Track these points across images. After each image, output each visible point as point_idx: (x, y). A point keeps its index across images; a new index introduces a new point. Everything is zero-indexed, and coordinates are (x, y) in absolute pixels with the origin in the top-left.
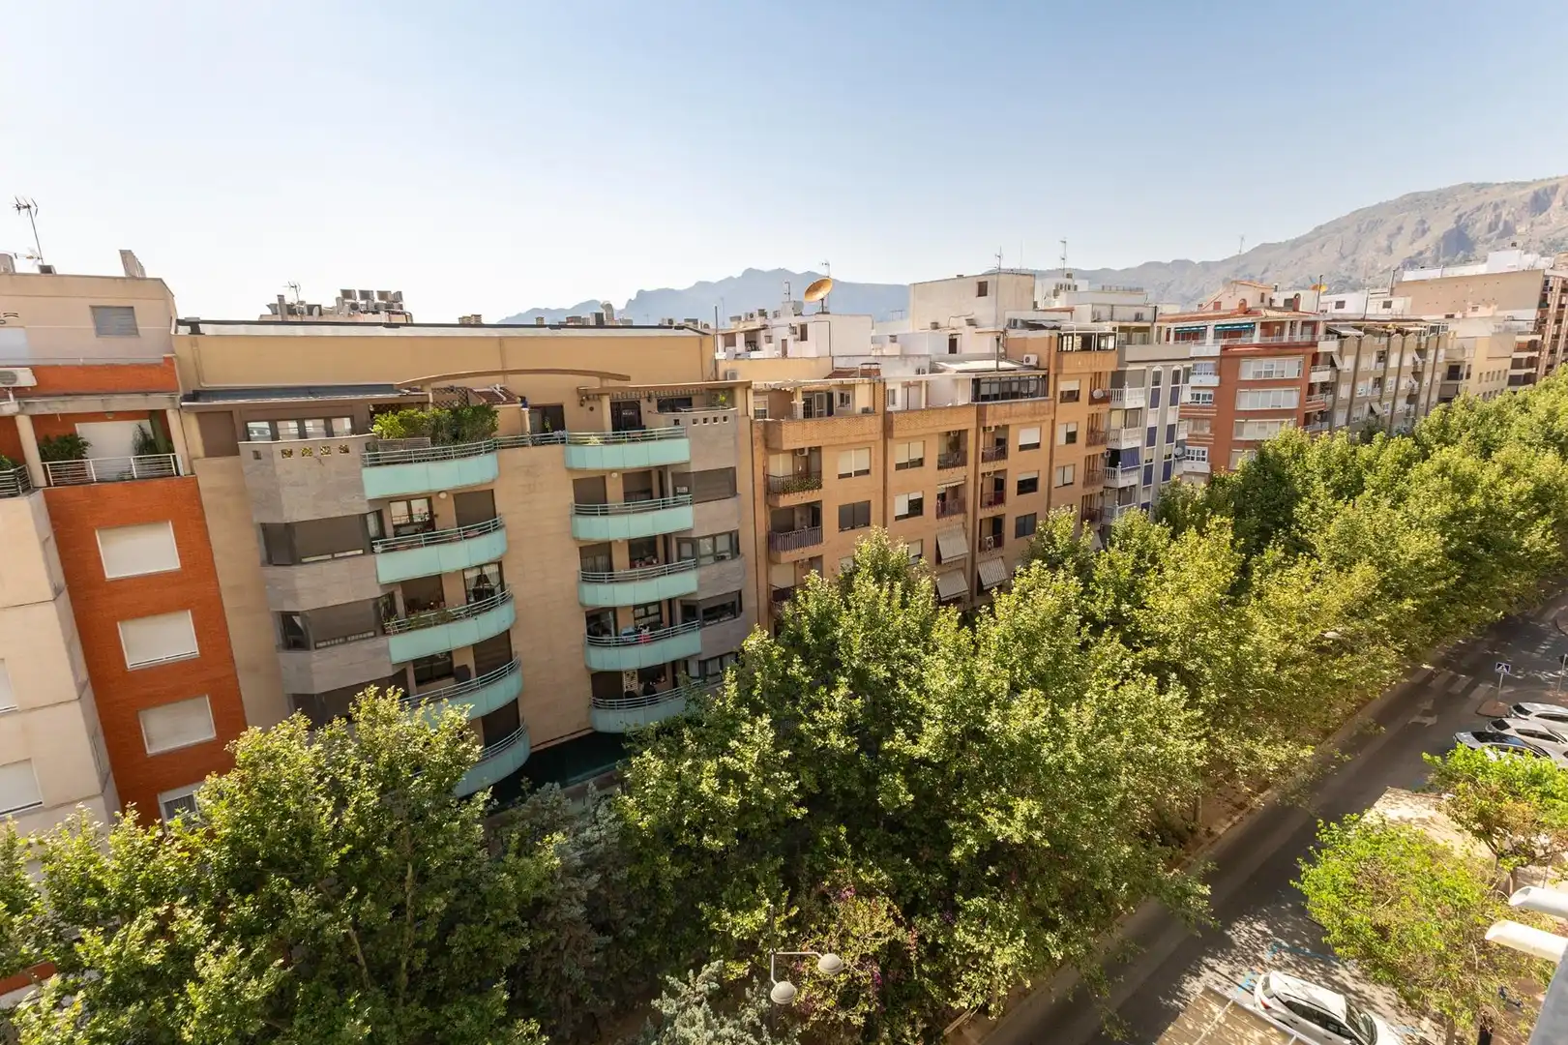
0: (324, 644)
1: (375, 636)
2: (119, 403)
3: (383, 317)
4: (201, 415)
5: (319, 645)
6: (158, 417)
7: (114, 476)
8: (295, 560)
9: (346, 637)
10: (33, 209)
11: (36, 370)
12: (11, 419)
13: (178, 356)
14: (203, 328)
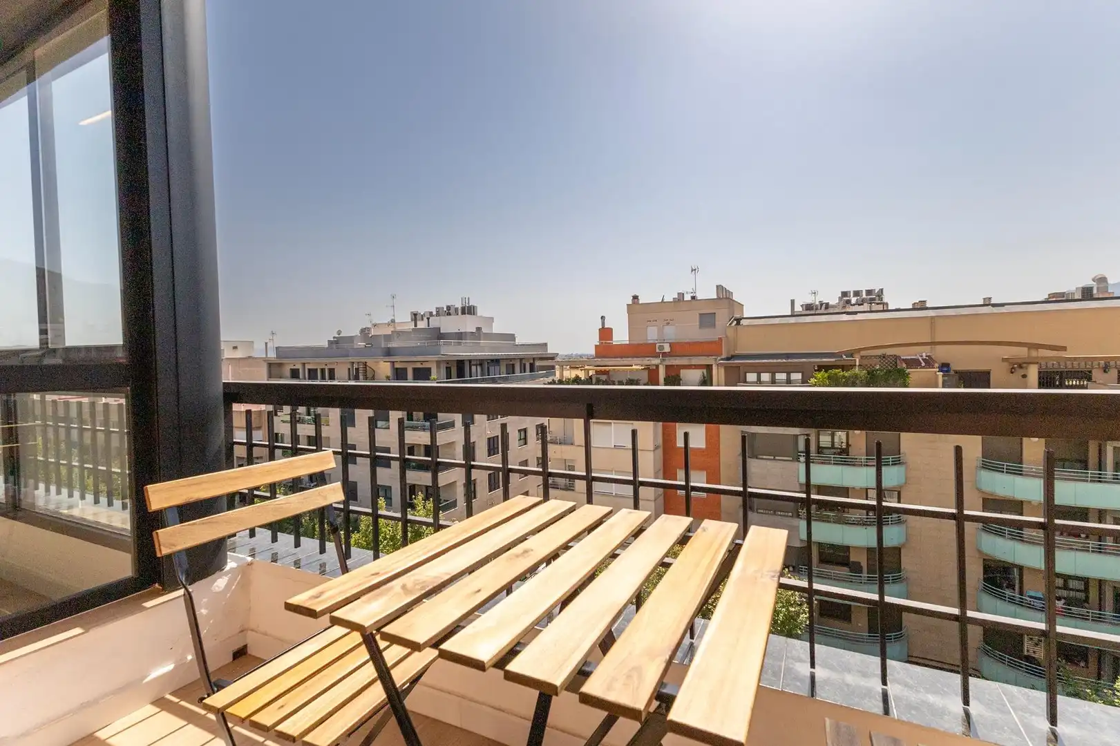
0: (762, 511)
1: (792, 517)
2: (695, 361)
3: (866, 307)
4: (727, 368)
5: (760, 511)
6: (709, 367)
9: (775, 512)
10: (696, 271)
11: (671, 345)
12: (657, 366)
13: (727, 337)
14: (743, 322)
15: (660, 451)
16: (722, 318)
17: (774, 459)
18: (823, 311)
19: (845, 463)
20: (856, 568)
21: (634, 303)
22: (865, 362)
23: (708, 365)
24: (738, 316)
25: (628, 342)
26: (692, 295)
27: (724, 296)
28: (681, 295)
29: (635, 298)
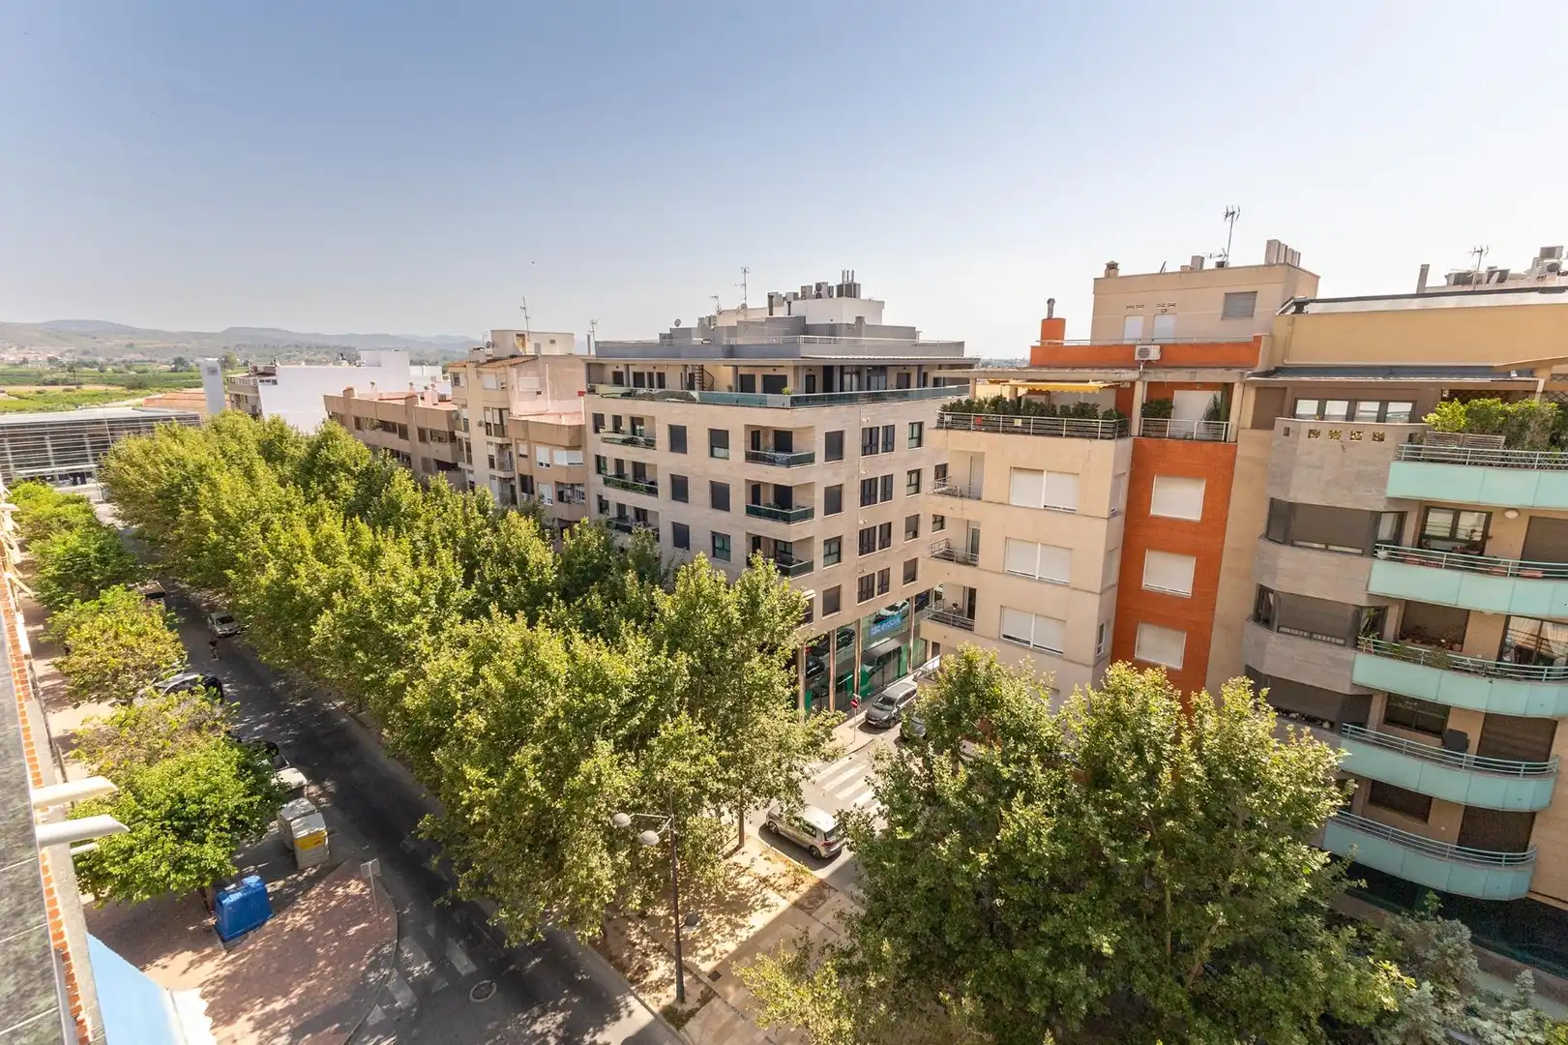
0: (1288, 630)
1: (1344, 645)
2: (1204, 376)
4: (1260, 390)
5: (1281, 629)
6: (1227, 388)
7: (1182, 435)
8: (1288, 540)
9: (1311, 633)
10: (1235, 216)
11: (1163, 348)
12: (1133, 383)
13: (1271, 335)
14: (1309, 308)
15: (1120, 520)
16: (1270, 300)
17: (1327, 549)
18: (1493, 285)
19: (1471, 567)
20: (1456, 742)
21: (1108, 276)
22: (1557, 386)
23: (1226, 384)
24: (1299, 297)
25: (1088, 343)
26: (1220, 259)
27: (1282, 259)
28: (1199, 260)
29: (1112, 266)
